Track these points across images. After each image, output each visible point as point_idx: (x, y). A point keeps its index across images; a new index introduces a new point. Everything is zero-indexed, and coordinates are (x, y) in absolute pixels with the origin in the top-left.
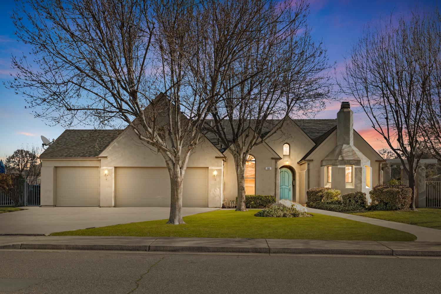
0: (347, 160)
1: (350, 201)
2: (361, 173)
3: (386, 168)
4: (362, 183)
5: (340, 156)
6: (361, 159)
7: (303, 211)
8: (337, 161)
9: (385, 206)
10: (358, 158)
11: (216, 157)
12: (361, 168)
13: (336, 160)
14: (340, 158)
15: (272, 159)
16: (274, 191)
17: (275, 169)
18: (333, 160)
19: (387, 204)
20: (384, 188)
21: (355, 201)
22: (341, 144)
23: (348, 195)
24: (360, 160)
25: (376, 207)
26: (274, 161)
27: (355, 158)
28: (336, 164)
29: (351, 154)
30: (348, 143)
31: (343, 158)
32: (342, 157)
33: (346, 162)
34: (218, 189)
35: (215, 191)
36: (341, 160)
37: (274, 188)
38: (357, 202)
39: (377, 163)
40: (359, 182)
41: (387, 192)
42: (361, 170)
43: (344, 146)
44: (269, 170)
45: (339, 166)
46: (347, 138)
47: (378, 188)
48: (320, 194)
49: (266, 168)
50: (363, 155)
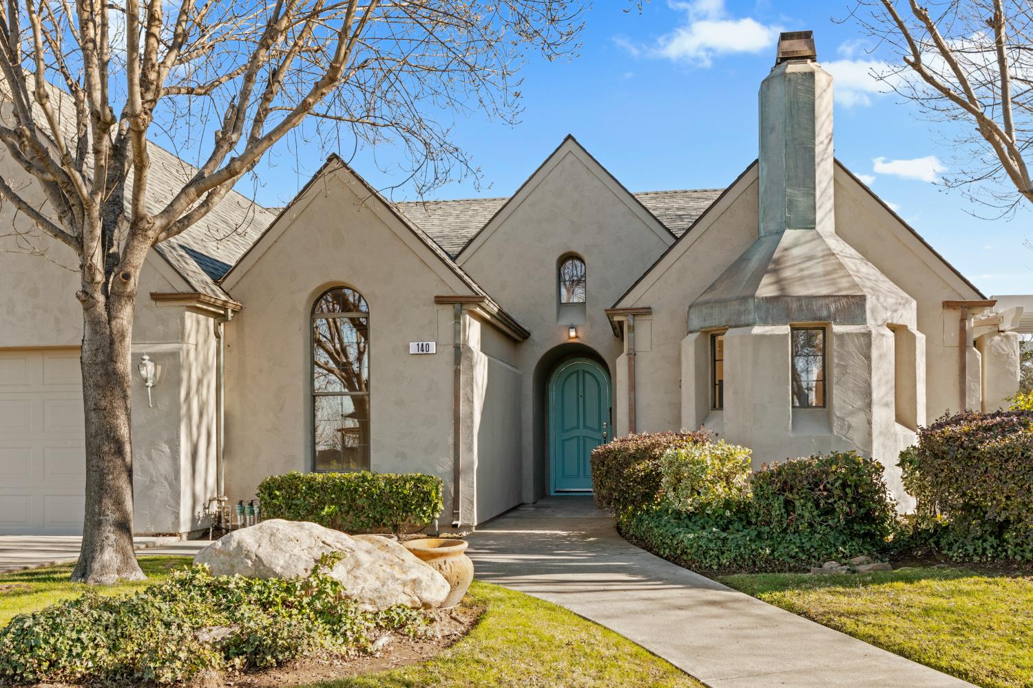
0: (799, 298)
1: (788, 504)
2: (868, 357)
3: (997, 338)
4: (875, 409)
5: (766, 280)
6: (866, 292)
7: (404, 600)
8: (751, 305)
9: (992, 540)
10: (855, 285)
11: (156, 297)
12: (868, 335)
13: (744, 299)
14: (766, 289)
15: (440, 300)
16: (451, 452)
17: (451, 349)
18: (730, 300)
19: (1004, 526)
20: (988, 429)
21: (817, 506)
22: (772, 226)
23: (780, 473)
24: (863, 298)
25: (937, 543)
26: (447, 312)
27: (843, 287)
28: (743, 319)
29: (819, 269)
30: (810, 224)
31: (782, 289)
32: (779, 282)
33: (795, 306)
34: (166, 449)
35: (150, 458)
36: (769, 300)
37: (451, 440)
38: (830, 511)
39: (953, 316)
40: (859, 403)
41: (1003, 457)
42: (869, 345)
43: (790, 235)
44: (423, 351)
45: (757, 330)
46: (802, 201)
47: (948, 430)
48: (643, 466)
49: (413, 348)
50: (882, 278)
